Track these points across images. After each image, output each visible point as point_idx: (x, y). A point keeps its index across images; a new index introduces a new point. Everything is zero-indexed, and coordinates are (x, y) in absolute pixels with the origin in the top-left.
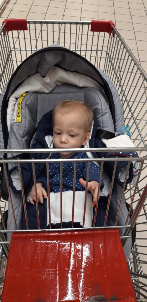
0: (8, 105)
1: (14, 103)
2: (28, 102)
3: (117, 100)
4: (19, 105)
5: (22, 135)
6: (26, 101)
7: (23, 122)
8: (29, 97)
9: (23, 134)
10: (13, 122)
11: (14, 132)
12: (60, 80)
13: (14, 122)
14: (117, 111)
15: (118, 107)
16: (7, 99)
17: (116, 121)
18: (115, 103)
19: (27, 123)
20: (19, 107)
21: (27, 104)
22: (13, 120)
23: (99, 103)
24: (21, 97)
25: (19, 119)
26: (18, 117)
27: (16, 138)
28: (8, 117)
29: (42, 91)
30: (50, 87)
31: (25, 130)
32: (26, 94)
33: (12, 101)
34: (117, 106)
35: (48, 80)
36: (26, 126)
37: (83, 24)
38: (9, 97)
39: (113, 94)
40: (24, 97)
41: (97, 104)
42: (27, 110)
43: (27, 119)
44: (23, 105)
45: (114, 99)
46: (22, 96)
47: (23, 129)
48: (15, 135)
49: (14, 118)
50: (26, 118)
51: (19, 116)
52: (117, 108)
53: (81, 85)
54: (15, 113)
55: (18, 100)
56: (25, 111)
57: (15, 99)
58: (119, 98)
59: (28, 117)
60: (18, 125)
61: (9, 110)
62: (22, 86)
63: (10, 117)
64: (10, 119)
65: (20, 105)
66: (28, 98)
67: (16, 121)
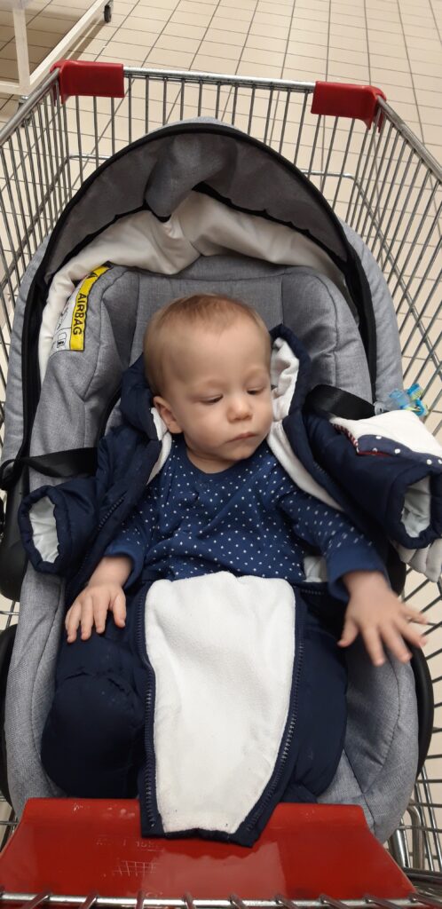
0: (48, 300)
1: (68, 293)
2: (109, 294)
3: (385, 307)
4: (81, 298)
5: (81, 392)
6: (104, 291)
7: (90, 350)
8: (114, 278)
9: (85, 387)
10: (58, 350)
11: (57, 381)
12: (214, 238)
13: (63, 348)
14: (383, 340)
15: (386, 328)
16: (46, 280)
17: (379, 371)
18: (378, 316)
19: (100, 356)
20: (80, 306)
21: (107, 298)
22: (59, 343)
23: (328, 312)
24: (89, 277)
25: (78, 341)
26: (75, 334)
27: (64, 400)
28: (45, 334)
29: (153, 268)
30: (180, 256)
31: (92, 378)
32: (104, 269)
33: (61, 287)
34: (383, 325)
35: (174, 230)
36: (99, 364)
37: (289, 88)
38: (53, 275)
39: (372, 288)
40: (99, 278)
41: (324, 312)
42: (103, 317)
43: (100, 343)
44: (94, 301)
45: (375, 304)
46: (92, 274)
47: (88, 373)
48: (62, 390)
49: (62, 337)
50: (98, 339)
51: (79, 331)
52: (384, 331)
53: (275, 256)
54: (68, 321)
55: (79, 286)
56: (98, 318)
57: (69, 283)
58: (391, 304)
59: (107, 339)
60: (73, 359)
61: (49, 315)
62: (94, 246)
63: (51, 335)
64: (48, 340)
65: (85, 299)
66: (111, 281)
67: (67, 346)
